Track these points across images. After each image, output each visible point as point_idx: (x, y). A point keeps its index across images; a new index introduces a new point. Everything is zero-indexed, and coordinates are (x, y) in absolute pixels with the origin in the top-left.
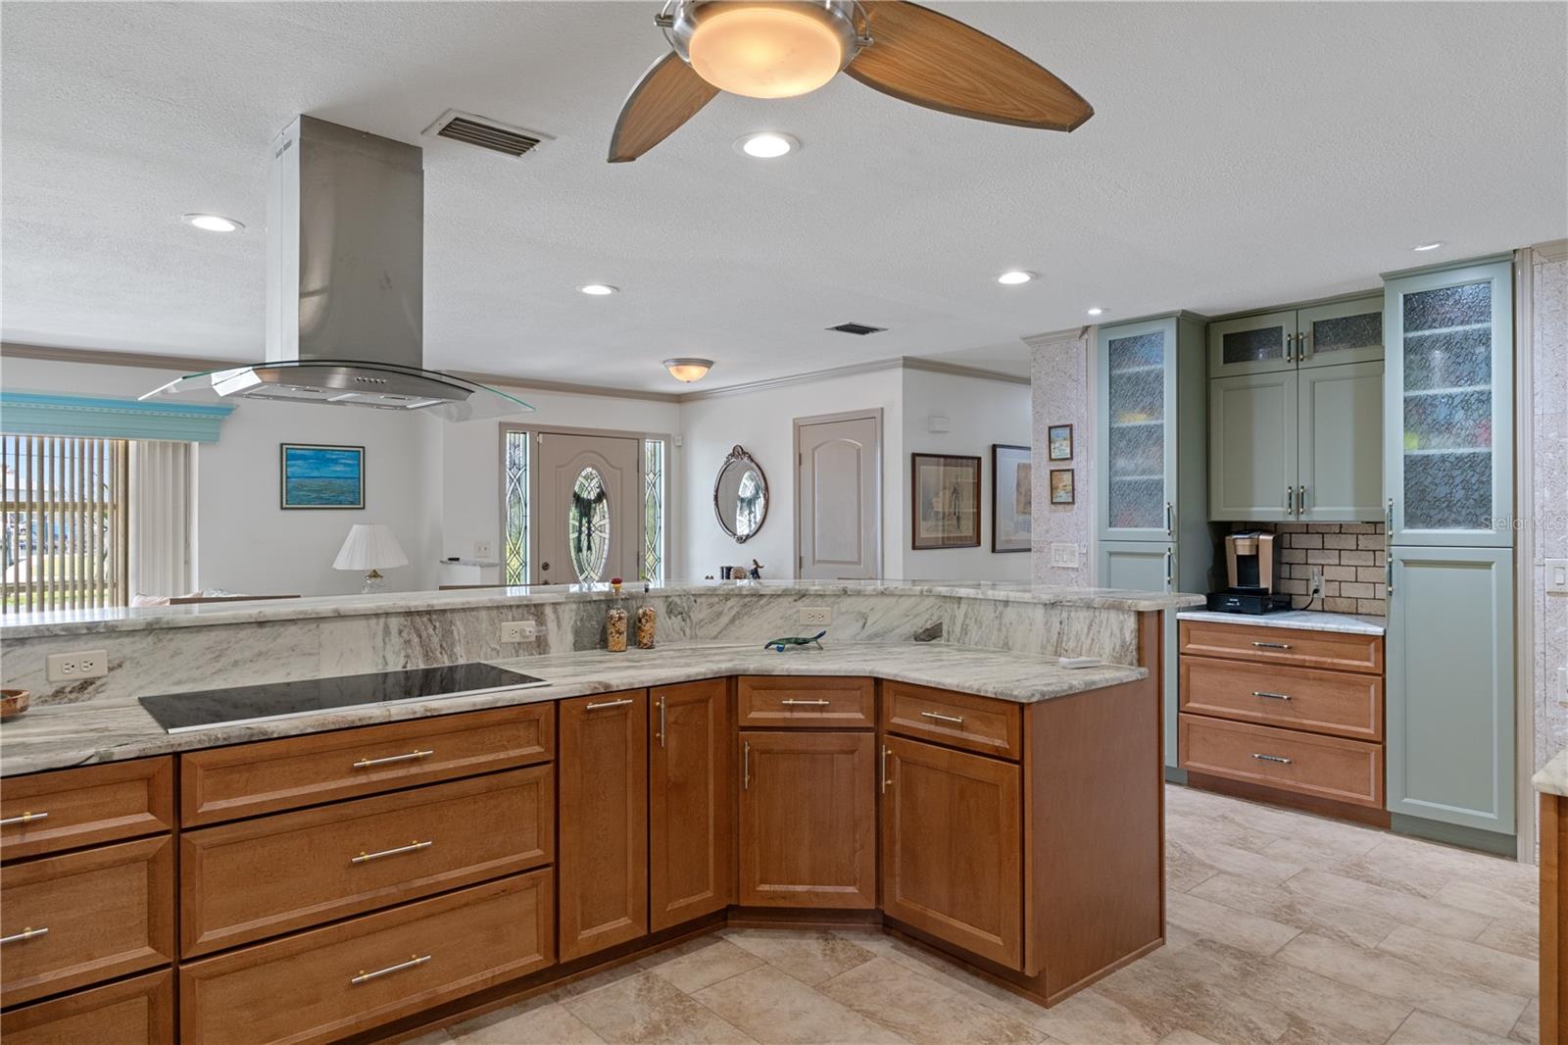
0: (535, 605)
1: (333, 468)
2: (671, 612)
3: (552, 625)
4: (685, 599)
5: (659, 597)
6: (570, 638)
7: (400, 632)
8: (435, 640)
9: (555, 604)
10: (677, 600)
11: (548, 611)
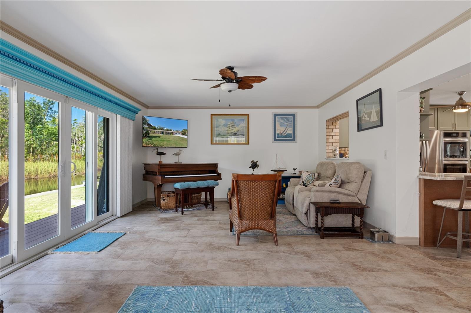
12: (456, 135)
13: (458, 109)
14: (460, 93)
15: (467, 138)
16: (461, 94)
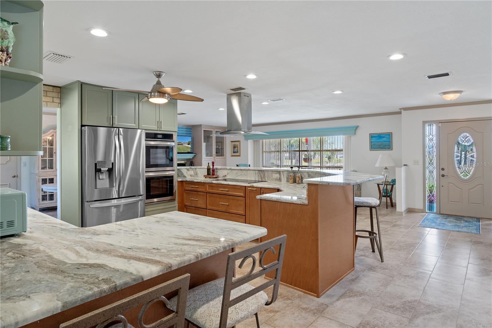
0: (279, 171)
1: (383, 139)
2: (309, 176)
3: (282, 176)
4: (313, 174)
5: (306, 172)
6: (286, 179)
7: (258, 174)
8: (263, 176)
9: (283, 172)
10: (310, 173)
11: (281, 173)
12: (161, 137)
13: (155, 97)
14: (157, 73)
15: (174, 141)
16: (159, 76)
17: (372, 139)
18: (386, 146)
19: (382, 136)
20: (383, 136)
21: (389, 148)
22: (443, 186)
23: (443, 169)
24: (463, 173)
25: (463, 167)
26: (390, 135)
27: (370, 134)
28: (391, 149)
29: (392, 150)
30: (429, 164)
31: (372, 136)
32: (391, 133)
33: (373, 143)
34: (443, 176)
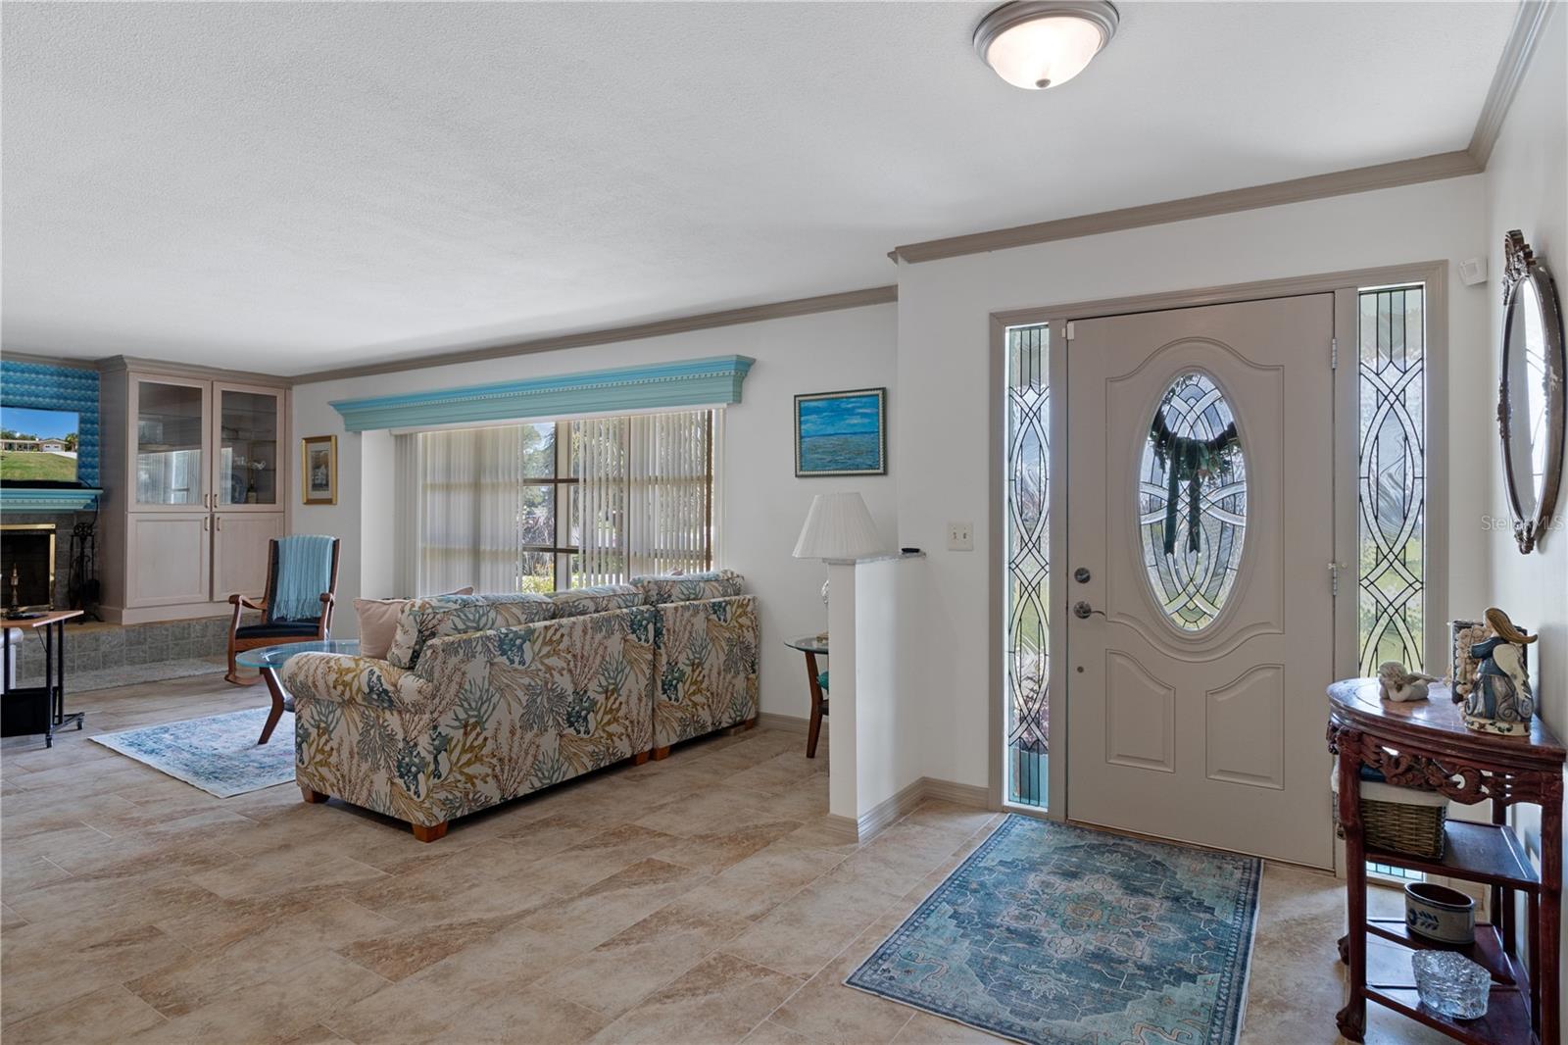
1: (847, 422)
17: (806, 422)
18: (860, 454)
19: (843, 406)
20: (850, 406)
21: (871, 467)
22: (1080, 670)
23: (1083, 576)
24: (1184, 598)
25: (1181, 562)
26: (878, 400)
27: (795, 397)
28: (881, 471)
29: (885, 473)
30: (1023, 544)
31: (804, 407)
32: (880, 392)
33: (807, 439)
34: (1084, 612)
